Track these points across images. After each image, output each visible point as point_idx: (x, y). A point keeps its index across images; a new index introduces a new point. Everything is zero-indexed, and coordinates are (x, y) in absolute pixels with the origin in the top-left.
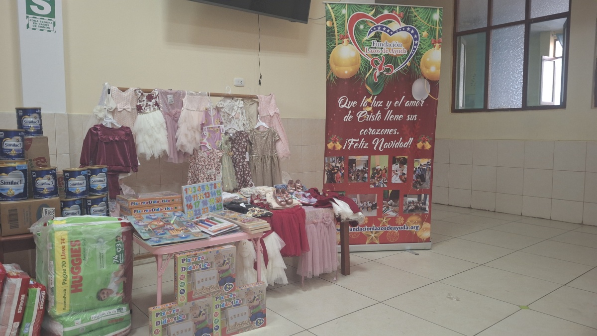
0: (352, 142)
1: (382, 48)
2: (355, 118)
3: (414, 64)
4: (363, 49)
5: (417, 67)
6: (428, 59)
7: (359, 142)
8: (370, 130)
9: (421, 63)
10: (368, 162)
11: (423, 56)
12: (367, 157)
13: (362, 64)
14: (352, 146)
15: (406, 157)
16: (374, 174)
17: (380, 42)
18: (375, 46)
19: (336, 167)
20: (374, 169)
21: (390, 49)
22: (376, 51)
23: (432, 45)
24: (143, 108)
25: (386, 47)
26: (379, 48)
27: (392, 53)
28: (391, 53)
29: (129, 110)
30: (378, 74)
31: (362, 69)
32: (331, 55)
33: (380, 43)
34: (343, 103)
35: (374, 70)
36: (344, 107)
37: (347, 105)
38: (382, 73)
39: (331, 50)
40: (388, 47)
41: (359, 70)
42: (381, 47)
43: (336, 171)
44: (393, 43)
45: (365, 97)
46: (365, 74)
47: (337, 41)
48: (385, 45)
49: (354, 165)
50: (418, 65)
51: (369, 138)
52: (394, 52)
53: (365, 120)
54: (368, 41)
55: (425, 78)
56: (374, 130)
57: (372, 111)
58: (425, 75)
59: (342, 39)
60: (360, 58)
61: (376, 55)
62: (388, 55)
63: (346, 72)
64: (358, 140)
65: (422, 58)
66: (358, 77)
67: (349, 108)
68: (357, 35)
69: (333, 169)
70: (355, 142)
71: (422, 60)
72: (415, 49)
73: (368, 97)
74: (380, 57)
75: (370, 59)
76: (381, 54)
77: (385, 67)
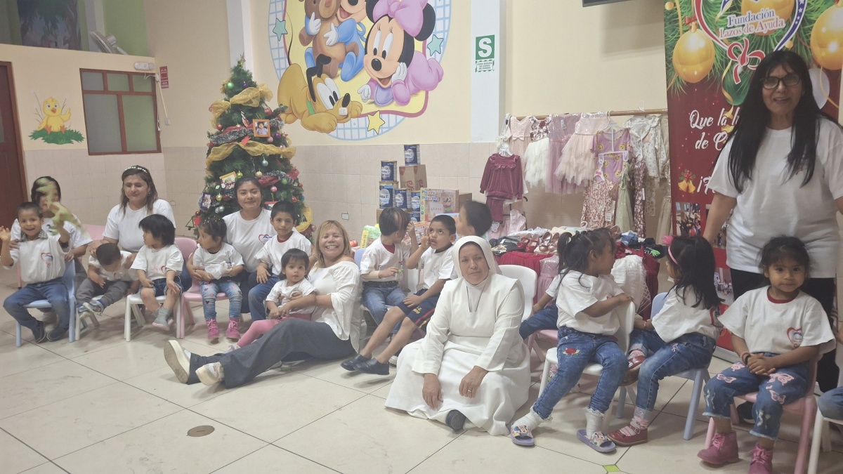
1: (743, 26)
2: (712, 143)
3: (801, 44)
4: (717, 32)
5: (806, 47)
6: (824, 30)
9: (812, 39)
11: (815, 25)
13: (717, 56)
17: (740, 15)
18: (733, 24)
19: (691, 218)
21: (756, 25)
22: (736, 32)
24: (534, 135)
25: (749, 23)
26: (739, 26)
27: (760, 30)
28: (758, 30)
29: (522, 139)
30: (740, 70)
31: (718, 65)
32: (675, 51)
33: (739, 17)
34: (694, 121)
35: (733, 63)
37: (698, 124)
38: (745, 68)
39: (675, 44)
40: (753, 21)
41: (714, 66)
42: (743, 24)
43: (690, 225)
44: (761, 12)
45: (723, 109)
46: (722, 72)
47: (681, 29)
48: (748, 19)
50: (806, 45)
52: (764, 27)
54: (722, 18)
55: (819, 67)
58: (820, 60)
59: (689, 23)
60: (714, 48)
61: (736, 39)
62: (753, 35)
63: (695, 73)
65: (814, 29)
66: (712, 78)
67: (700, 128)
68: (706, 14)
69: (687, 222)
71: (813, 33)
72: (800, 14)
73: (727, 110)
74: (742, 41)
75: (726, 48)
76: (742, 36)
77: (747, 56)
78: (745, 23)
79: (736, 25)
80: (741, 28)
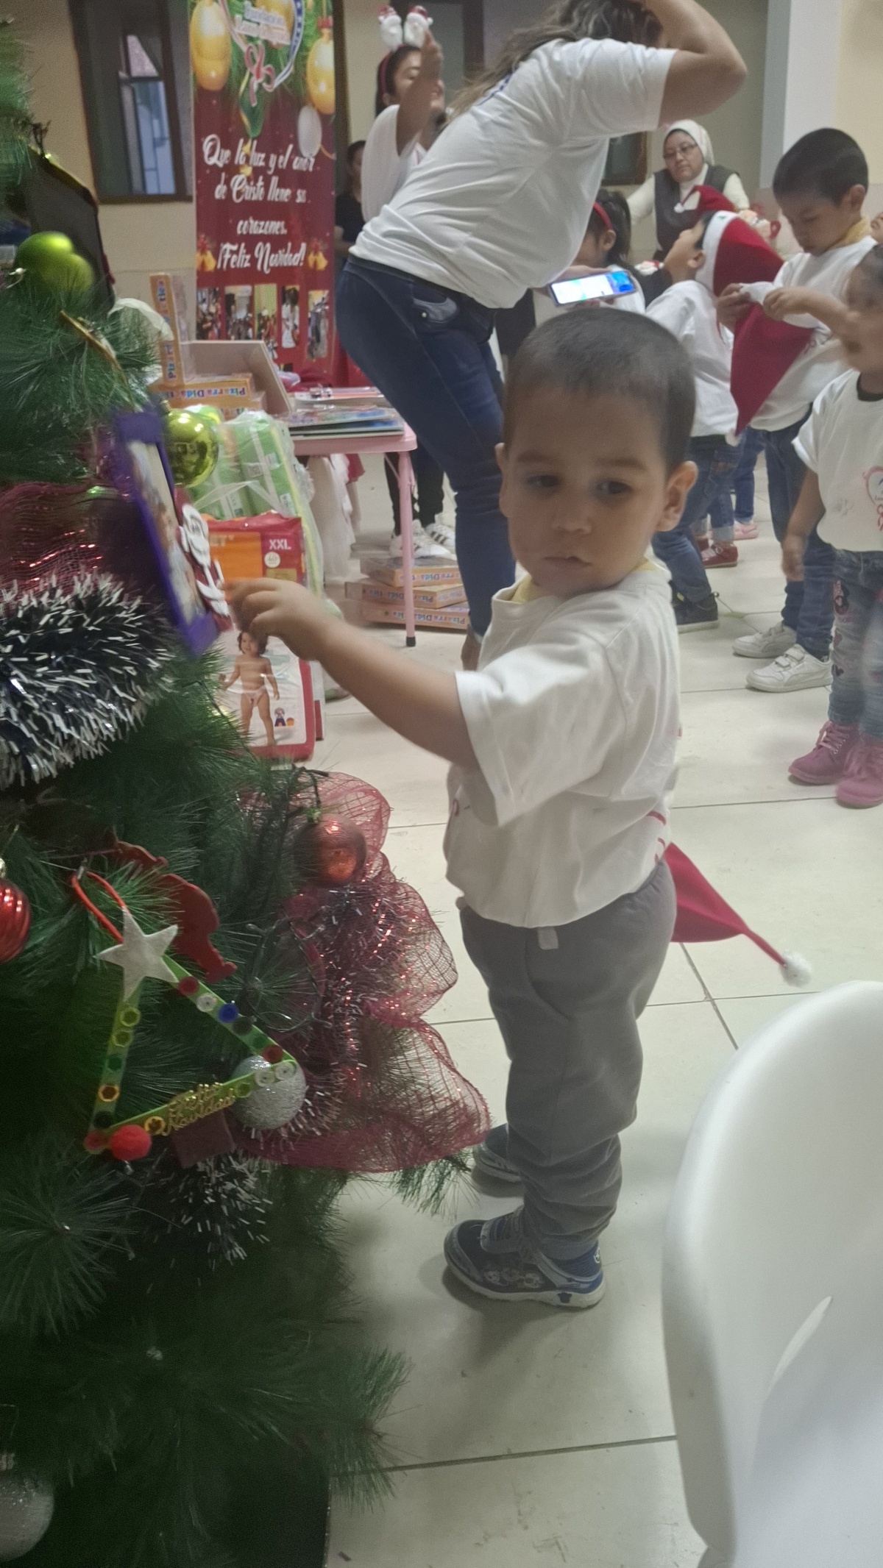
0: (228, 251)
1: (258, 24)
2: (229, 191)
3: (299, 72)
4: (232, 19)
5: (303, 77)
6: (316, 63)
7: (237, 252)
8: (252, 221)
9: (308, 69)
10: (251, 298)
11: (310, 55)
12: (248, 288)
13: (234, 57)
14: (229, 260)
15: (297, 287)
16: (261, 327)
17: (256, 6)
18: (249, 15)
19: (210, 314)
20: (260, 316)
21: (268, 28)
22: (252, 30)
23: (319, 33)
25: (264, 22)
26: (254, 22)
27: (272, 39)
28: (270, 38)
30: (255, 87)
31: (235, 70)
32: (192, 24)
33: (256, 9)
34: (211, 154)
35: (251, 75)
36: (215, 165)
37: (219, 159)
38: (260, 85)
39: (192, 12)
40: (267, 23)
41: (231, 71)
42: (257, 20)
43: (209, 324)
44: (272, 14)
45: (242, 141)
46: (239, 84)
48: (262, 16)
49: (233, 307)
50: (303, 73)
51: (251, 241)
52: (274, 36)
53: (244, 200)
55: (313, 106)
56: (257, 222)
57: (252, 177)
58: (315, 99)
60: (229, 42)
61: (252, 39)
62: (266, 41)
63: (213, 74)
64: (235, 248)
65: (309, 59)
66: (229, 90)
67: (220, 165)
69: (205, 321)
70: (232, 252)
71: (308, 64)
72: (298, 35)
73: (245, 143)
74: (257, 46)
75: (244, 48)
76: (258, 38)
77: (263, 70)
78: (262, 22)
79: (253, 19)
80: (255, 25)
